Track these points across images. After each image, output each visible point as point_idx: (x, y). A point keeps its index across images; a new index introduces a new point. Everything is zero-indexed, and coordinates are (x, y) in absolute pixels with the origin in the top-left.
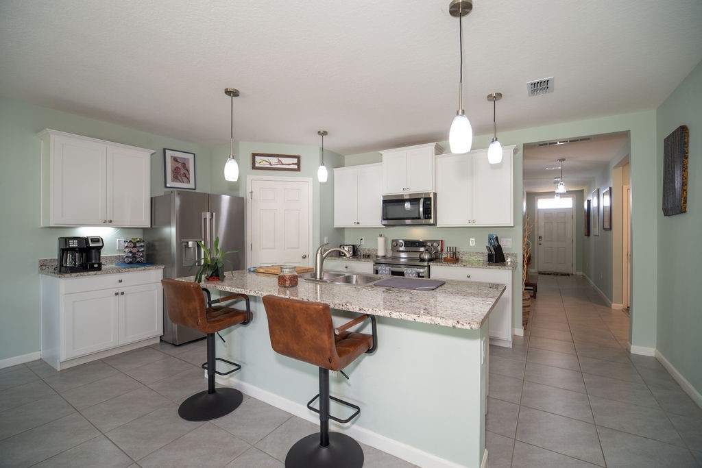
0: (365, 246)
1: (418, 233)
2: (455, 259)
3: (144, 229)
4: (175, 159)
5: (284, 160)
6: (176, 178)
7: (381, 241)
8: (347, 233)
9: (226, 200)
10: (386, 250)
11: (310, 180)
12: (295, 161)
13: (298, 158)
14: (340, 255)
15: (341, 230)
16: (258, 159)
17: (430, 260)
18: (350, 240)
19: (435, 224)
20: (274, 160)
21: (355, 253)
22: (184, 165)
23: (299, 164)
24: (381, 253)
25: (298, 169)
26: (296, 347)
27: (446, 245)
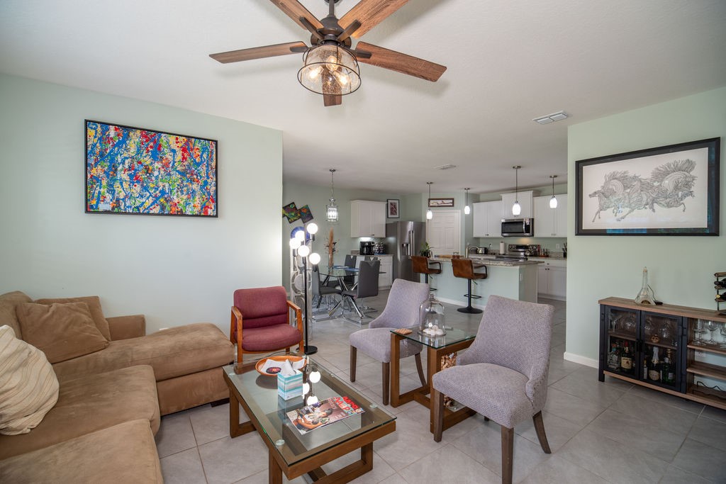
0: (492, 248)
1: (525, 241)
2: (547, 255)
3: (381, 238)
4: (391, 204)
5: (445, 201)
6: (392, 213)
7: (502, 245)
8: (481, 241)
9: (410, 225)
10: (505, 251)
11: (460, 211)
12: (451, 201)
13: (453, 199)
14: (476, 252)
15: (477, 239)
16: (431, 201)
17: (530, 256)
18: (483, 244)
19: (533, 235)
20: (440, 202)
21: (486, 252)
22: (395, 206)
23: (453, 203)
24: (502, 252)
25: (453, 206)
26: (461, 273)
27: (542, 248)
